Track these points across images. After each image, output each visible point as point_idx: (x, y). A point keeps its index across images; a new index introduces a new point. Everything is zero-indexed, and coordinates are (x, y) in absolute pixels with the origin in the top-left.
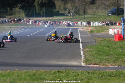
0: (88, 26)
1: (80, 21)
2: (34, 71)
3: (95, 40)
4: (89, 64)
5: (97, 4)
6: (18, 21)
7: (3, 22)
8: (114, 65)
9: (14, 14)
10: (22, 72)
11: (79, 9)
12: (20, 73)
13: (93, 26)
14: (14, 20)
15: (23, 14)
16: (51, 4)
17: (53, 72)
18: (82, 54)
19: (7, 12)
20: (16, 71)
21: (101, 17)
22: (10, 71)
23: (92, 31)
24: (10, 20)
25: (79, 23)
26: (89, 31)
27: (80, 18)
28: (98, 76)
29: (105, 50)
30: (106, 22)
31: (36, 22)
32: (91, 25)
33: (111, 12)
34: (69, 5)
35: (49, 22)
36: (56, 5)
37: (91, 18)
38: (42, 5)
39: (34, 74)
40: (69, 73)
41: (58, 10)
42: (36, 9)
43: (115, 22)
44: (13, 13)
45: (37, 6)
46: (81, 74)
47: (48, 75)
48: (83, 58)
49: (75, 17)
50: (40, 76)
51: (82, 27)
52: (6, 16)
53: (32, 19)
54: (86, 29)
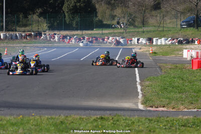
0: (149, 46)
1: (137, 36)
2: (62, 117)
3: (160, 67)
4: (150, 107)
5: (163, 9)
6: (36, 36)
7: (12, 38)
8: (190, 109)
9: (30, 25)
10: (42, 118)
11: (134, 17)
12: (39, 120)
13: (157, 45)
14: (30, 35)
15: (45, 26)
16: (89, 9)
17: (92, 119)
18: (139, 90)
19: (18, 21)
20: (33, 117)
21: (170, 31)
22: (23, 117)
23: (155, 53)
24: (23, 35)
25: (135, 40)
26: (150, 54)
27: (135, 31)
28: (165, 126)
29: (176, 84)
30: (177, 39)
31: (64, 37)
32: (154, 43)
33: (186, 22)
34: (118, 12)
35: (86, 38)
36: (97, 10)
37: (154, 31)
38: (75, 11)
39: (61, 122)
40: (118, 121)
41: (100, 19)
42: (65, 17)
43: (192, 39)
44: (28, 23)
45: (68, 12)
46: (138, 122)
47: (85, 124)
48: (140, 96)
49: (127, 30)
50: (72, 124)
51: (139, 47)
52: (18, 28)
53: (59, 33)
54: (145, 50)
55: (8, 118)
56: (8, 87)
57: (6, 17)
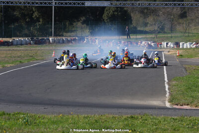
0: (176, 49)
1: (166, 41)
2: (97, 117)
3: (185, 68)
4: (176, 105)
5: (189, 18)
6: (79, 40)
7: (59, 42)
9: (75, 30)
10: (80, 117)
11: (164, 24)
12: (77, 118)
13: (183, 48)
15: (87, 31)
16: (125, 17)
17: (123, 118)
18: (167, 89)
19: (65, 28)
20: (71, 116)
21: (195, 36)
22: (63, 116)
23: (181, 56)
24: (69, 39)
25: (164, 44)
26: (177, 56)
27: (164, 37)
28: (188, 125)
32: (181, 47)
34: (150, 20)
35: (123, 42)
36: (132, 18)
37: (181, 37)
38: (113, 19)
39: (96, 121)
40: (146, 120)
41: (135, 25)
44: (73, 29)
45: (107, 20)
46: (164, 121)
47: (117, 122)
48: (168, 95)
49: (158, 36)
50: (105, 123)
51: (168, 50)
52: (64, 34)
53: (99, 38)
54: (173, 53)
55: (50, 116)
56: (53, 86)
57: (54, 24)
